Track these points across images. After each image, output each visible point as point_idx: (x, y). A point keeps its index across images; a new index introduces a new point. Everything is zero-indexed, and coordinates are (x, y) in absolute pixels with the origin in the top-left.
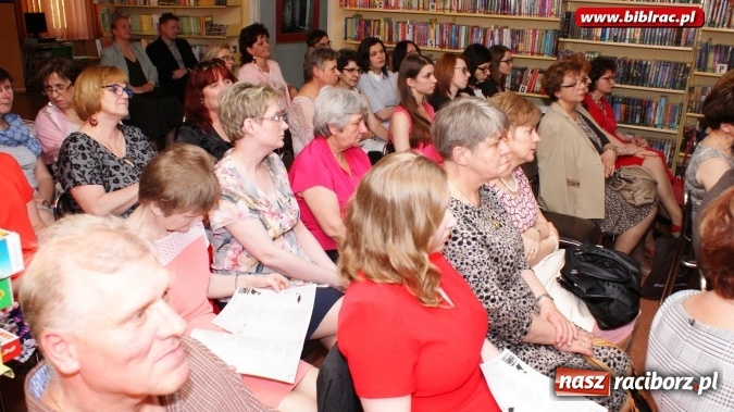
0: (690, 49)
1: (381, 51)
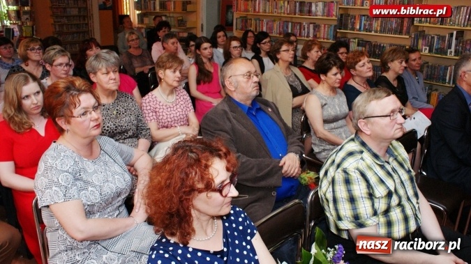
0: (408, 37)
1: (223, 36)
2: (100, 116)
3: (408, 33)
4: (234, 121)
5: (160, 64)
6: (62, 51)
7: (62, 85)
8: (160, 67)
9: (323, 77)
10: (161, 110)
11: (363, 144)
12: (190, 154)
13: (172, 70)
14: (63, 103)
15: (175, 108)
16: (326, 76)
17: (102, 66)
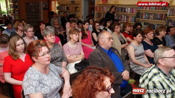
1: (92, 21)
2: (50, 56)
3: (164, 20)
4: (103, 57)
5: (71, 32)
6: (30, 26)
7: (35, 43)
8: (71, 33)
9: (135, 38)
10: (71, 51)
11: (159, 70)
12: (95, 74)
13: (75, 34)
14: (35, 51)
15: (76, 50)
16: (136, 37)
17: (49, 33)
